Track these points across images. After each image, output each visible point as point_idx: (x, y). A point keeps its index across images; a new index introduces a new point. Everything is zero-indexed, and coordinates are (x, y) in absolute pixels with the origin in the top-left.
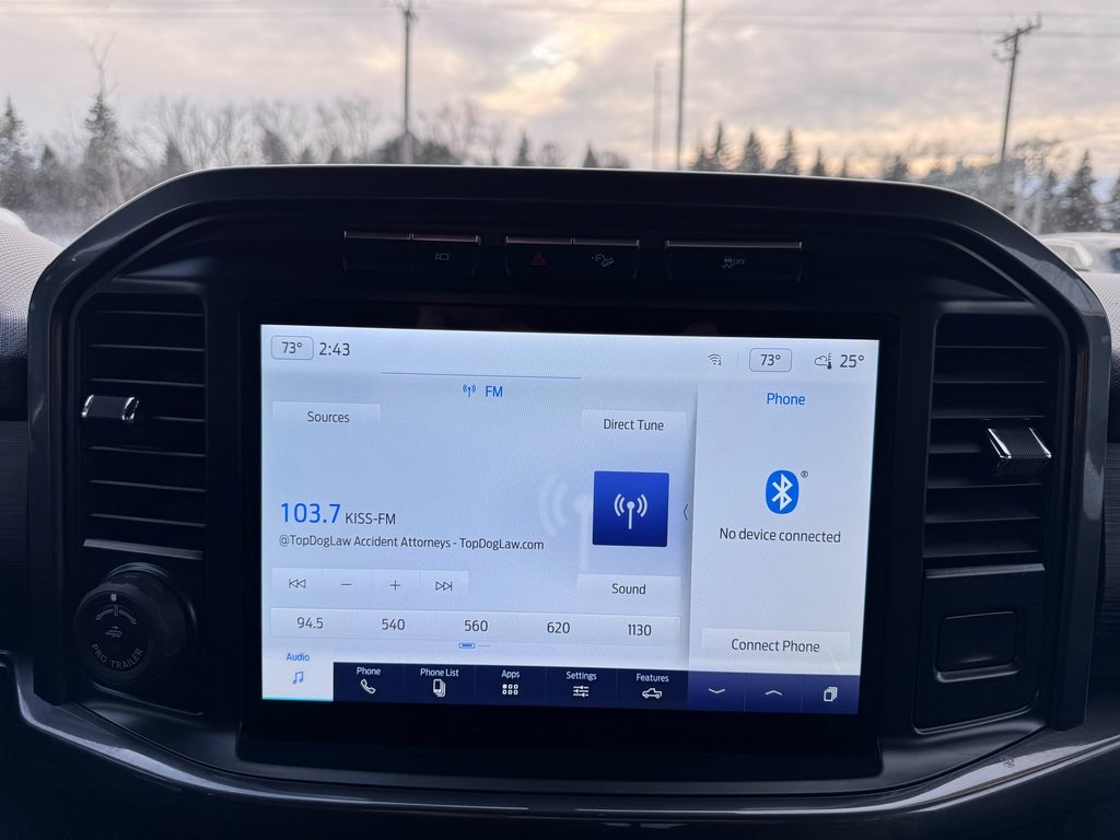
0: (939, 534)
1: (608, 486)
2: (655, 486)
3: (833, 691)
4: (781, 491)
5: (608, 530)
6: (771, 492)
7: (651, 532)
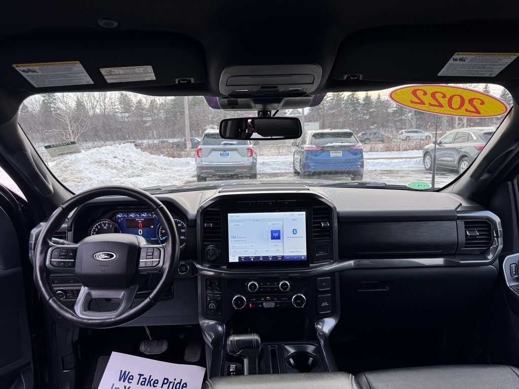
1: (272, 232)
2: (279, 232)
3: (303, 257)
4: (295, 232)
5: (273, 238)
6: (293, 232)
7: (278, 238)
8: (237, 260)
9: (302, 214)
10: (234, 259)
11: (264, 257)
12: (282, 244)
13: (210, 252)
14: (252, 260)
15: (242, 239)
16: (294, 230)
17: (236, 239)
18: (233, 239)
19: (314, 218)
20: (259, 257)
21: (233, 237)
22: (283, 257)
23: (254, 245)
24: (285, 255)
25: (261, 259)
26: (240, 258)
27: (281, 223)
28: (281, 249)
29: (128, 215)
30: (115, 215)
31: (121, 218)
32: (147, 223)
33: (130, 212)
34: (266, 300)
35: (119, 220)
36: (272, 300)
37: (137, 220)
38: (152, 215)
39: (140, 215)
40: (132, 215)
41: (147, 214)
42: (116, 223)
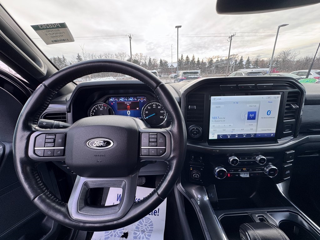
0: (286, 117)
1: (249, 113)
2: (254, 113)
3: (272, 135)
4: (269, 113)
5: (249, 118)
6: (268, 113)
7: (254, 118)
8: (216, 138)
9: (278, 97)
10: (213, 136)
11: (239, 135)
12: (256, 123)
13: (194, 131)
14: (229, 137)
15: (222, 120)
16: (268, 111)
17: (217, 120)
18: (214, 120)
19: (288, 101)
20: (235, 135)
21: (214, 118)
22: (255, 134)
23: (232, 125)
24: (257, 133)
25: (237, 136)
26: (218, 136)
27: (258, 105)
28: (255, 128)
29: (118, 99)
30: (108, 99)
31: (113, 101)
32: (134, 106)
33: (120, 97)
34: (242, 171)
35: (112, 103)
36: (248, 170)
37: (125, 103)
38: (137, 99)
39: (128, 99)
40: (122, 100)
41: (134, 98)
42: (109, 105)
